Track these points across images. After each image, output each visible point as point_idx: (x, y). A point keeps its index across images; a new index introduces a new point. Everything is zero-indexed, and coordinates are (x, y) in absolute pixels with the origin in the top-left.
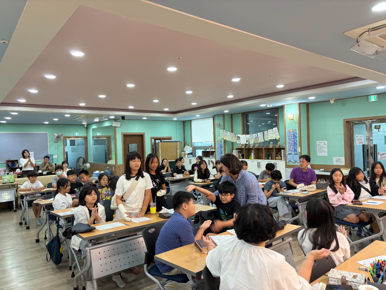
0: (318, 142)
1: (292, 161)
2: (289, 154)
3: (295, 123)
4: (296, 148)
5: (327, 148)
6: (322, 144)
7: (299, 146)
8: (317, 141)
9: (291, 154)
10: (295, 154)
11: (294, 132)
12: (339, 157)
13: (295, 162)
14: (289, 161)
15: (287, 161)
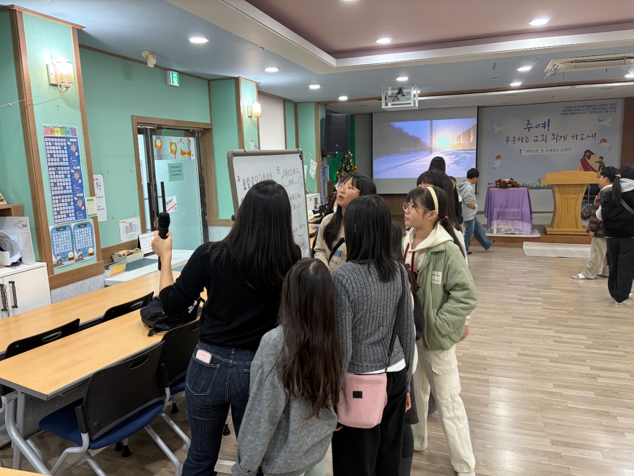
1: (70, 255)
2: (58, 229)
3: (69, 104)
4: (79, 203)
5: (104, 198)
7: (92, 195)
9: (64, 228)
10: (79, 226)
11: (67, 139)
12: (129, 221)
13: (84, 253)
14: (59, 258)
15: (54, 260)
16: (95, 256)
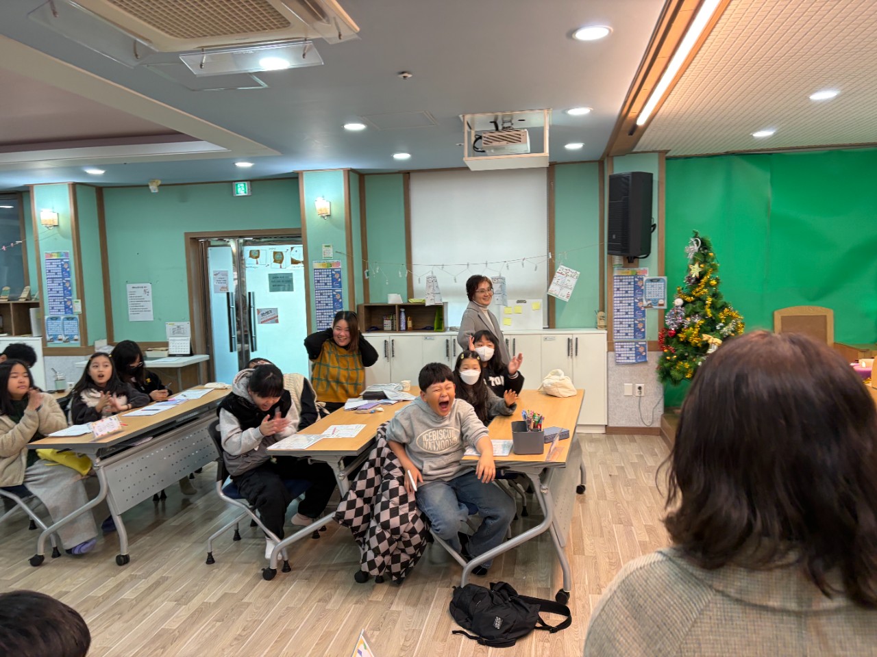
0: (129, 287)
1: (60, 337)
2: (52, 319)
3: (64, 236)
4: (69, 303)
5: (151, 302)
6: (140, 292)
7: (78, 299)
8: (128, 285)
9: (56, 319)
10: (68, 319)
11: (62, 260)
12: (178, 324)
13: (70, 338)
14: (51, 337)
15: (48, 338)
16: (79, 342)
